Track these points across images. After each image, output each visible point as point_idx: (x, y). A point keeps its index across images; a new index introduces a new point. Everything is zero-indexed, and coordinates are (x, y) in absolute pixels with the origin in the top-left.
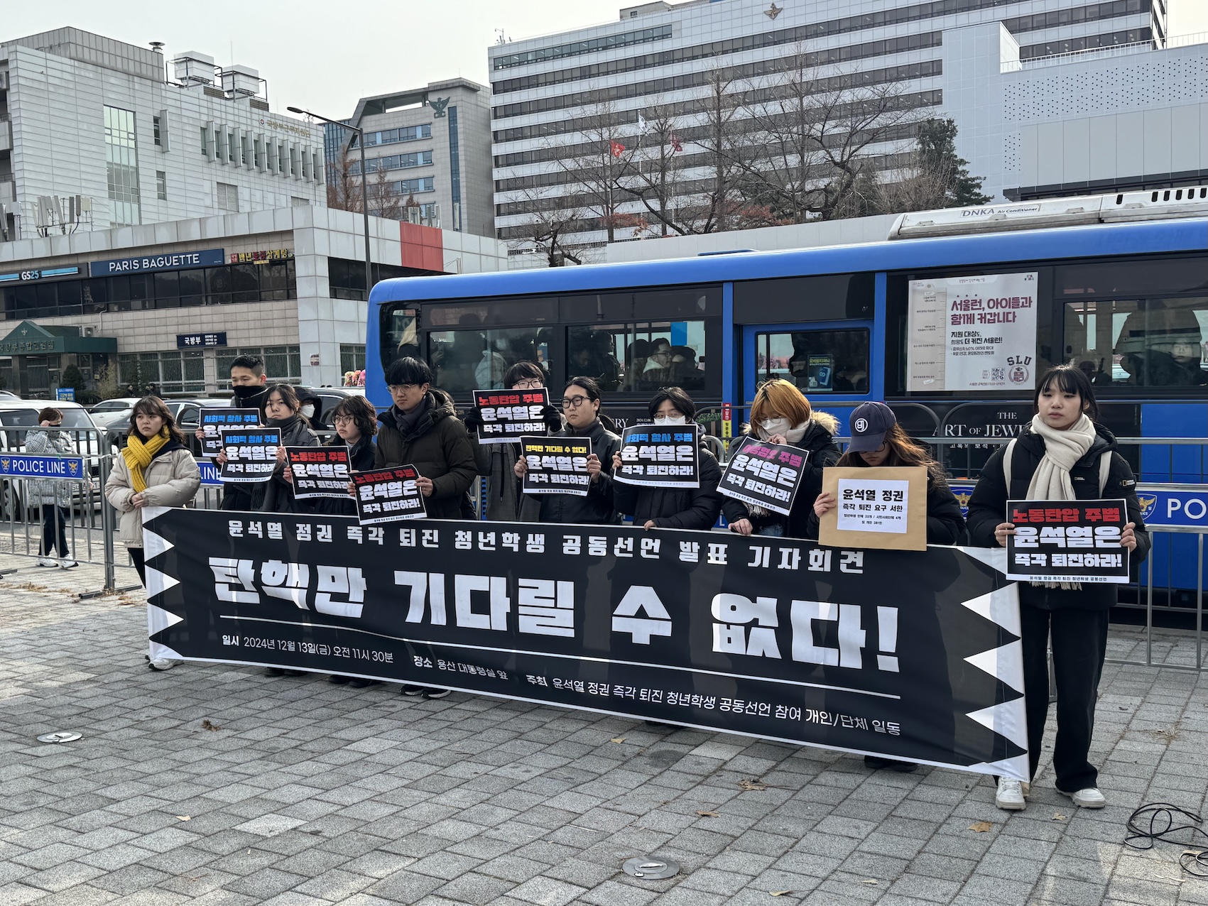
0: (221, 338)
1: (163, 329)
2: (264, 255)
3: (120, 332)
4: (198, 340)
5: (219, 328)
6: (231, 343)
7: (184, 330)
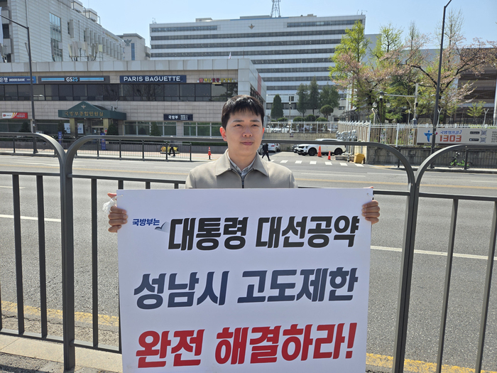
0: (190, 117)
1: (156, 111)
2: (218, 80)
3: (129, 111)
4: (177, 117)
5: (189, 112)
6: (195, 119)
7: (167, 112)
